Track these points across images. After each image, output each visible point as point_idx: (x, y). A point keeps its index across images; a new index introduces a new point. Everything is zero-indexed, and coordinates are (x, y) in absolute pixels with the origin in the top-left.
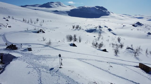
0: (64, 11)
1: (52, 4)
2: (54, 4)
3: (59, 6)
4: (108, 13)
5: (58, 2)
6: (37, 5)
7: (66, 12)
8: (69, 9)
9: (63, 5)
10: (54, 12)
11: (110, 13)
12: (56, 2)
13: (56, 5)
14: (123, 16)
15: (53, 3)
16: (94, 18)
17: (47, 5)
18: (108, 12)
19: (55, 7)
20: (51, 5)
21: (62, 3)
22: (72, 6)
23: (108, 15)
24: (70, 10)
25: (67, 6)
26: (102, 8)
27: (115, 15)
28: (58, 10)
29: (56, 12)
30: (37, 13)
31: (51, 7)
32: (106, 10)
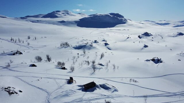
0: (72, 21)
1: (58, 13)
2: (60, 13)
3: (67, 15)
4: (124, 21)
5: (65, 11)
6: (40, 15)
7: (74, 22)
8: (78, 18)
9: (71, 14)
10: (60, 23)
11: (127, 21)
12: (63, 11)
13: (63, 14)
14: (142, 24)
15: (59, 11)
16: (108, 28)
17: (52, 15)
18: (125, 19)
19: (61, 17)
20: (57, 15)
21: (70, 11)
22: (83, 14)
23: (125, 23)
24: (80, 20)
25: (76, 15)
26: (118, 15)
27: (133, 22)
28: (65, 20)
29: (63, 23)
30: (31, 29)
31: (57, 17)
32: (123, 17)
